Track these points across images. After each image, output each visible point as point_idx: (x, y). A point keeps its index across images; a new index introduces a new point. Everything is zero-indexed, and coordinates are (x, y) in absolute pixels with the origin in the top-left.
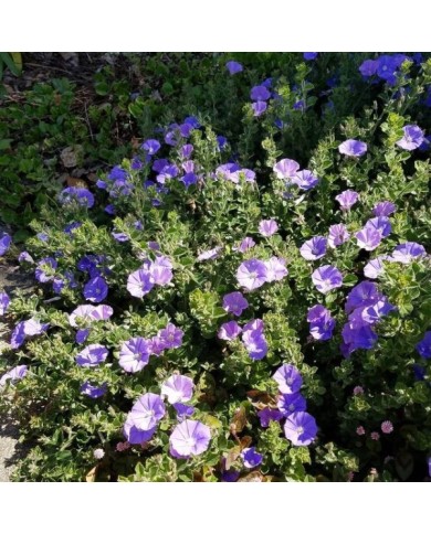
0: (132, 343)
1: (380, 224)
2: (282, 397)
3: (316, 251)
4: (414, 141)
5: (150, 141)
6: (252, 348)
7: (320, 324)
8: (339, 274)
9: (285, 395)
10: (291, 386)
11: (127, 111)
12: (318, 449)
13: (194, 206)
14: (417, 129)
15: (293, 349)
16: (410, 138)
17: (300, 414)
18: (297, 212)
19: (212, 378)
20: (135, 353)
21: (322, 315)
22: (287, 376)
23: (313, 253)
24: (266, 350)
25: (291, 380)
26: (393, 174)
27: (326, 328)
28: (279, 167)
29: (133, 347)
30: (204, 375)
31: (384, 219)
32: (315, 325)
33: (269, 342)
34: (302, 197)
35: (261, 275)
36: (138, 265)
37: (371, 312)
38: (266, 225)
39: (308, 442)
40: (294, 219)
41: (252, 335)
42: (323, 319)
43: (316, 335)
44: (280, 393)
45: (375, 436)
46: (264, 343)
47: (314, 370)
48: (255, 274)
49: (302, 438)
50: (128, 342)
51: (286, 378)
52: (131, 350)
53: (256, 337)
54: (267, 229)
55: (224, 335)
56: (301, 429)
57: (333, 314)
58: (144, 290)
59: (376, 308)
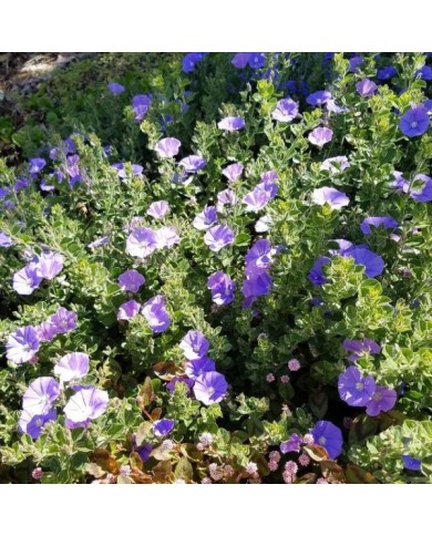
0: (19, 334)
1: (267, 188)
2: (190, 364)
3: (209, 221)
4: (290, 114)
5: (34, 161)
6: (154, 322)
7: (221, 290)
8: (230, 231)
9: (192, 362)
10: (199, 353)
11: (12, 142)
12: (230, 404)
13: (85, 209)
14: (290, 101)
15: (195, 314)
16: (286, 112)
17: (210, 375)
18: (188, 194)
19: (116, 364)
20: (23, 344)
21: (222, 280)
22: (194, 343)
23: (206, 224)
24: (169, 322)
25: (198, 347)
26: (274, 144)
27: (227, 292)
28: (161, 147)
29: (21, 339)
30: (107, 362)
31: (269, 182)
32: (216, 292)
33: (170, 314)
34: (191, 179)
35: (151, 243)
36: (24, 263)
37: (265, 260)
38: (157, 207)
39: (220, 399)
40: (187, 203)
41: (153, 310)
42: (223, 284)
43: (219, 301)
44: (187, 360)
45: (285, 379)
46: (166, 315)
47: (218, 330)
48: (145, 243)
49: (214, 397)
50: (14, 334)
51: (192, 346)
52: (19, 341)
53: (157, 311)
54: (158, 211)
55: (123, 315)
56: (211, 389)
57: (232, 277)
58: (32, 287)
59: (269, 256)
